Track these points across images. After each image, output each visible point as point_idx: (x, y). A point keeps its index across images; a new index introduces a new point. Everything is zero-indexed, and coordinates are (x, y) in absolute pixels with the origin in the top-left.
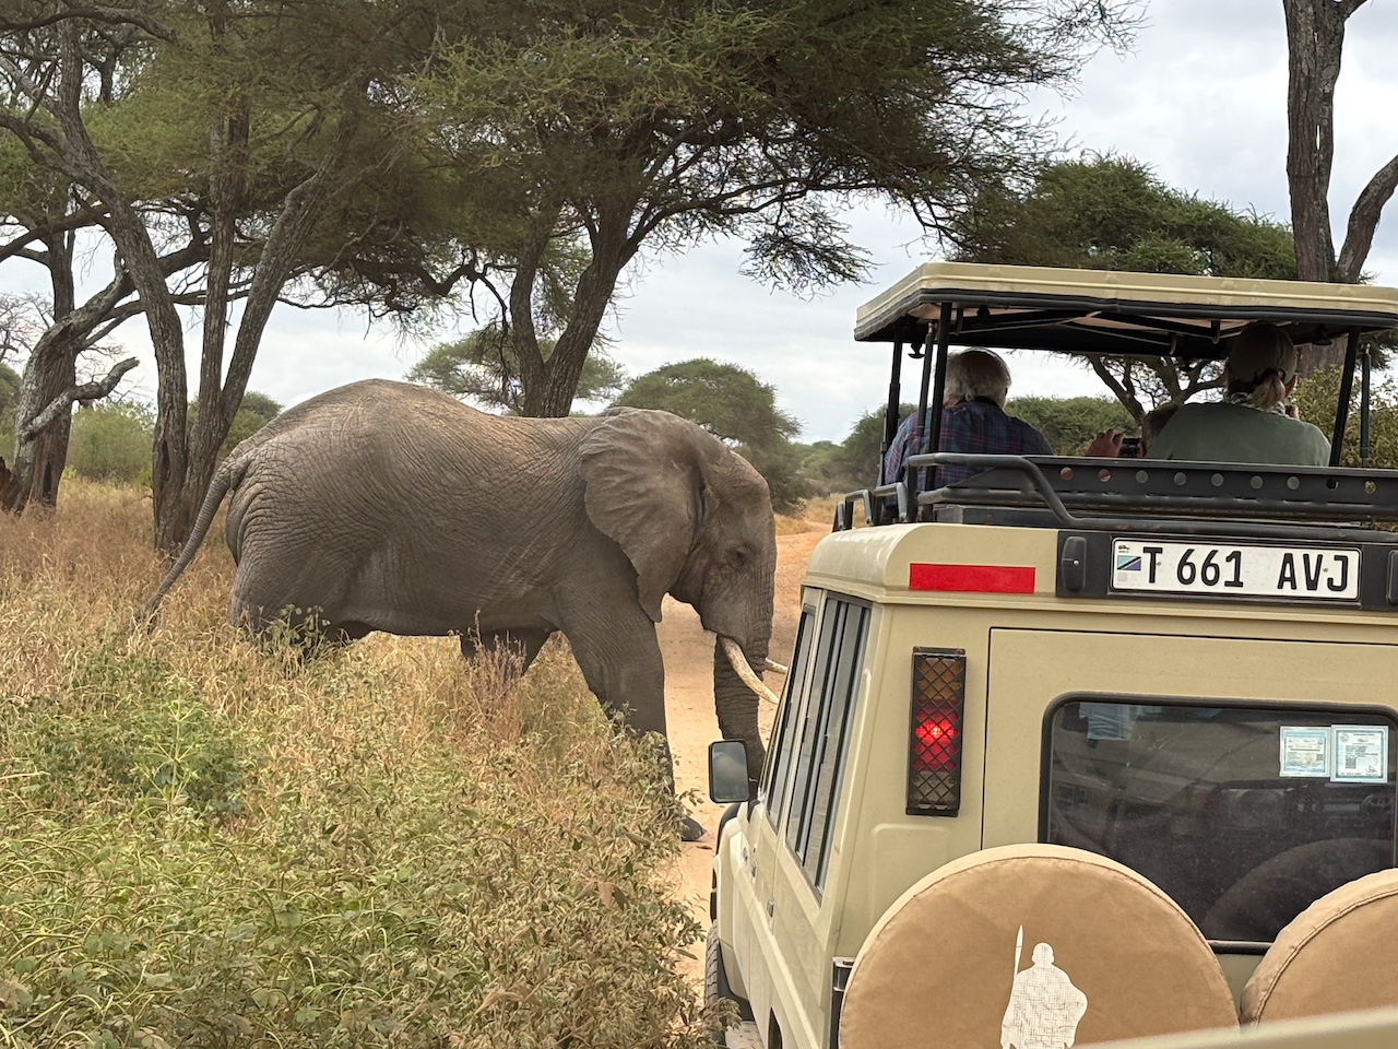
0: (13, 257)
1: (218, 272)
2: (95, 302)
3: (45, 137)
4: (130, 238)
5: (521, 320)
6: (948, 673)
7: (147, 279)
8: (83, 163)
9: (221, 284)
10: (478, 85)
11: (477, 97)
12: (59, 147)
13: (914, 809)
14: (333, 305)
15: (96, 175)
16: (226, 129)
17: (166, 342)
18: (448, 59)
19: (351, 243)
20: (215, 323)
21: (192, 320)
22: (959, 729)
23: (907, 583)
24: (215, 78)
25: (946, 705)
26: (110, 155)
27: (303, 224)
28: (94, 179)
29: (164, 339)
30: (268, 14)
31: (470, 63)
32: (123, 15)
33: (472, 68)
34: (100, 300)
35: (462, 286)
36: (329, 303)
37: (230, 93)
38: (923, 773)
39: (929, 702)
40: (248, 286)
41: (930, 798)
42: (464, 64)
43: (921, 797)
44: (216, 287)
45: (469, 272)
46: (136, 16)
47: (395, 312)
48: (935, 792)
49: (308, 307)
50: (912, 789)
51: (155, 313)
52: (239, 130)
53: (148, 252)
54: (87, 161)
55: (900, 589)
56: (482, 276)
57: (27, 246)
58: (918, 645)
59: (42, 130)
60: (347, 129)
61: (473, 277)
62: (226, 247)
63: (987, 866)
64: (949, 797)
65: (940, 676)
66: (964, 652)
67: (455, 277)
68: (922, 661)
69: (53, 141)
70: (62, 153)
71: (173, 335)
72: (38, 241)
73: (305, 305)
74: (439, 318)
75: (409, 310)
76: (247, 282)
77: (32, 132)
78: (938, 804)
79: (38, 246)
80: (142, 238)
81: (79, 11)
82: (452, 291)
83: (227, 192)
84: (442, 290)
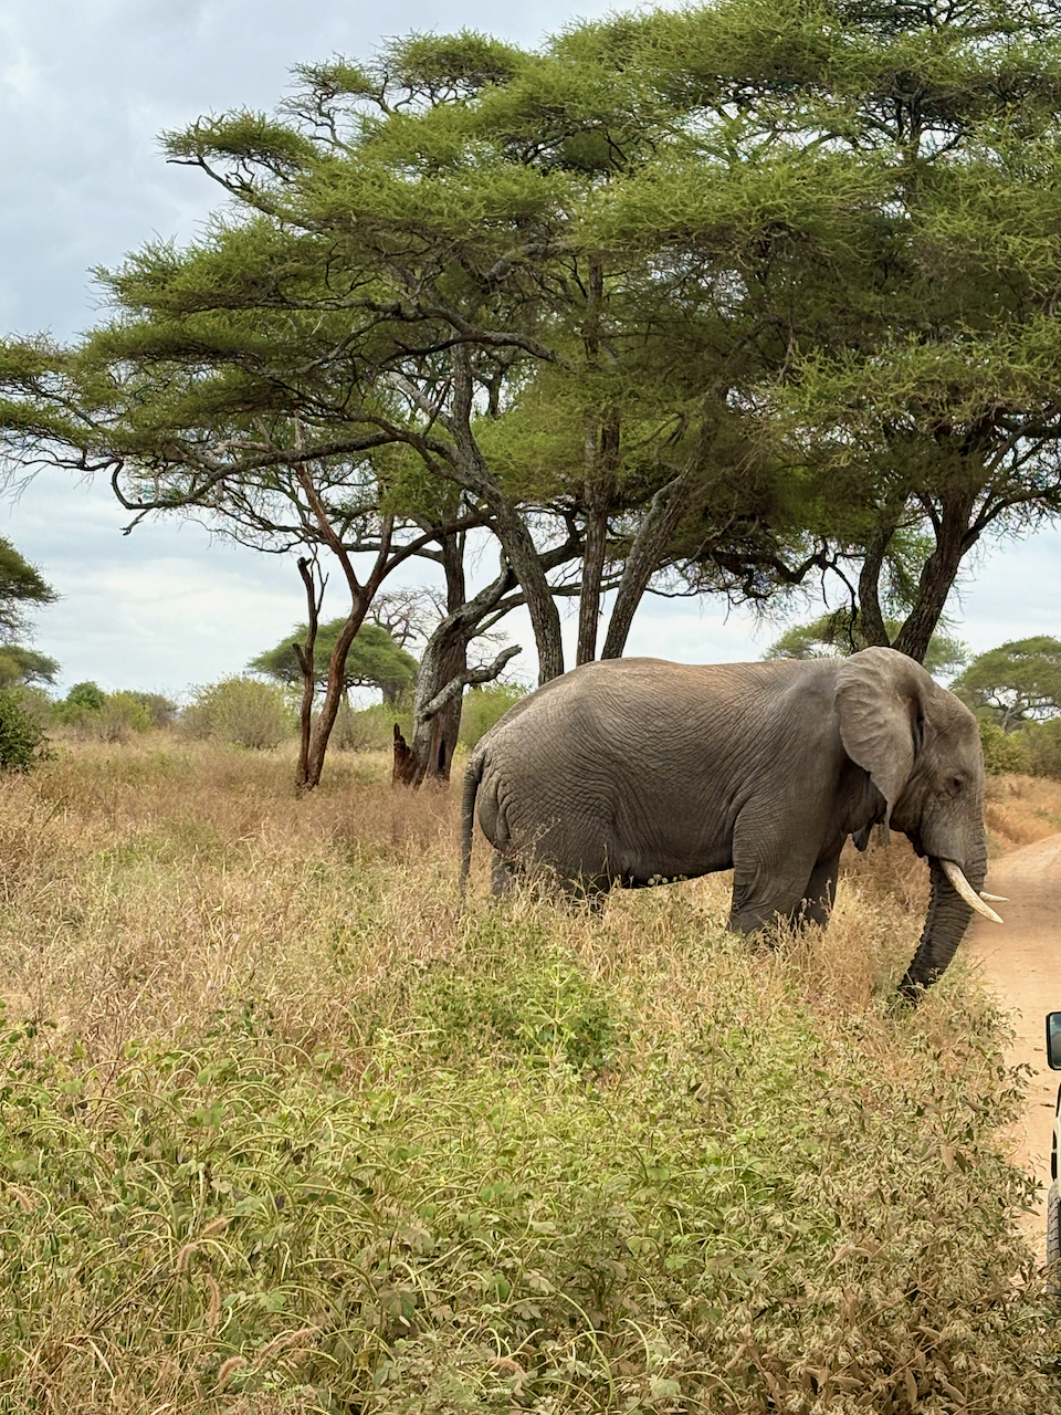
0: (412, 556)
1: (592, 567)
2: (484, 596)
3: (440, 450)
4: (514, 537)
5: (869, 604)
7: (529, 574)
8: (473, 472)
9: (595, 577)
10: (828, 392)
11: (827, 402)
12: (451, 458)
14: (695, 593)
15: (484, 482)
16: (600, 437)
17: (546, 631)
18: (801, 368)
19: (711, 537)
20: (588, 612)
21: (569, 610)
24: (589, 393)
26: (497, 463)
27: (668, 522)
28: (482, 486)
29: (544, 628)
30: (637, 333)
31: (821, 371)
32: (508, 338)
33: (823, 376)
34: (488, 594)
35: (814, 574)
37: (603, 406)
40: (619, 578)
42: (815, 372)
44: (590, 579)
45: (819, 561)
46: (520, 339)
47: (753, 599)
49: (673, 596)
51: (536, 604)
52: (610, 440)
53: (530, 550)
54: (476, 470)
56: (833, 565)
57: (425, 546)
59: (437, 443)
60: (708, 434)
61: (824, 565)
62: (599, 543)
67: (807, 566)
69: (447, 452)
70: (454, 463)
71: (552, 624)
72: (434, 542)
73: (670, 594)
74: (793, 603)
75: (765, 598)
76: (619, 574)
77: (429, 445)
79: (434, 546)
80: (524, 538)
81: (469, 337)
82: (804, 579)
83: (600, 495)
84: (795, 578)
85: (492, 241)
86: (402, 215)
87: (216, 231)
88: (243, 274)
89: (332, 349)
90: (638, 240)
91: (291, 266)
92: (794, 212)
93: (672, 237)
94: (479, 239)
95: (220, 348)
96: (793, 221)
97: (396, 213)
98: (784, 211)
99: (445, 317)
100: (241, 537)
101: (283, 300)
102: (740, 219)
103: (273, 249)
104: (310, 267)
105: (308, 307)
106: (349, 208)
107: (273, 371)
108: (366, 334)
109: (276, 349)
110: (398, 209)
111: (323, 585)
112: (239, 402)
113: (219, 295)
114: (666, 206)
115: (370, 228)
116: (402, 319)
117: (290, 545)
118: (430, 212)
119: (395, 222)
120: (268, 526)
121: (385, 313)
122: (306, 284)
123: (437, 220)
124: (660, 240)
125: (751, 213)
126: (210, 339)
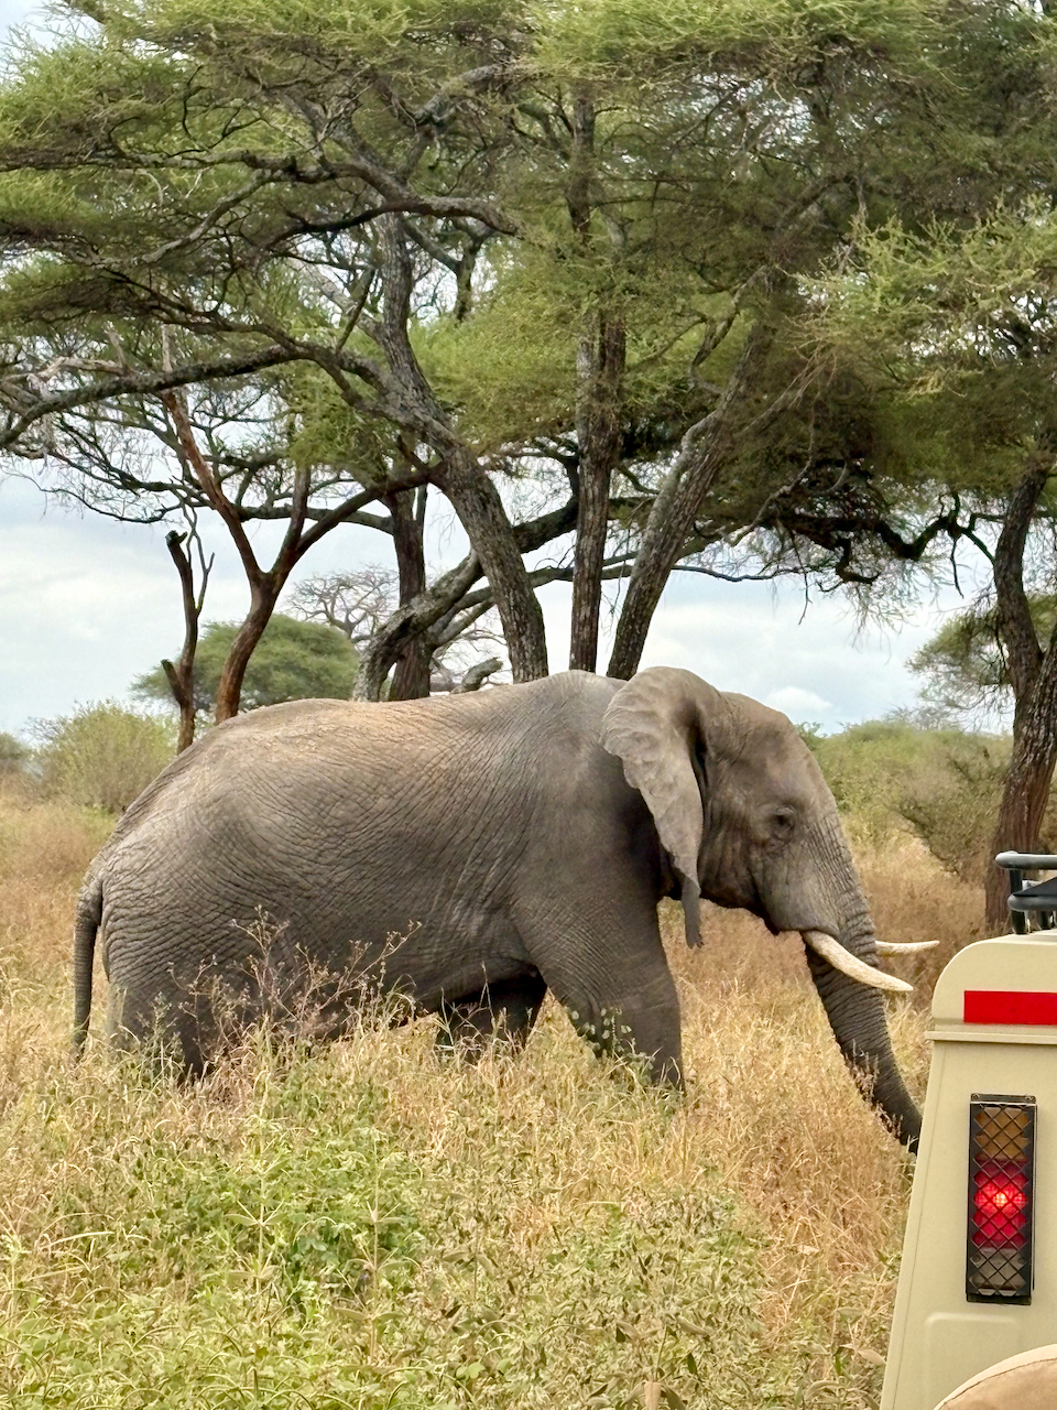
0: (341, 525)
1: (589, 543)
2: (444, 585)
3: (361, 371)
4: (478, 504)
5: (1009, 593)
6: (1012, 1125)
7: (497, 554)
8: (411, 403)
9: (593, 559)
10: (908, 283)
11: (906, 301)
12: (379, 383)
13: (974, 1295)
14: (775, 574)
15: (428, 418)
16: (597, 351)
17: (523, 639)
18: (868, 250)
19: (777, 494)
20: (586, 612)
22: (1029, 1195)
23: (960, 1014)
24: (564, 288)
25: (1009, 1166)
26: (458, 387)
27: (702, 473)
28: (426, 424)
29: (520, 635)
30: (637, 198)
31: (898, 253)
32: (457, 206)
33: (901, 261)
34: (450, 582)
35: (940, 544)
36: (769, 573)
37: (585, 307)
38: (982, 1251)
39: (990, 1164)
40: (630, 562)
41: (993, 1282)
42: (890, 256)
43: (982, 1281)
44: (587, 564)
45: (948, 525)
46: (476, 206)
47: (850, 583)
48: (1002, 1272)
49: (739, 579)
50: (971, 1270)
51: (508, 600)
52: (611, 355)
53: (498, 519)
54: (417, 400)
55: (950, 1022)
56: (968, 532)
57: (363, 509)
58: (977, 1091)
59: (359, 361)
60: (761, 345)
61: (955, 532)
62: (598, 509)
63: (1031, 1368)
64: (1018, 1281)
65: (1002, 1130)
66: (1034, 1100)
67: (930, 533)
68: (979, 1111)
69: (373, 375)
70: (383, 392)
71: (532, 629)
72: (376, 502)
73: (735, 576)
74: (912, 590)
75: (869, 581)
76: (629, 556)
77: (346, 365)
78: (1004, 1288)
79: (378, 509)
80: (490, 500)
81: (399, 203)
82: (927, 552)
83: (599, 436)
84: (911, 552)
85: (419, 66)
86: (286, 30)
87: (17, 55)
88: (58, 118)
89: (196, 225)
90: (629, 62)
91: (128, 104)
92: (856, 19)
93: (680, 58)
94: (401, 63)
95: (30, 226)
96: (856, 32)
97: (277, 26)
98: (839, 18)
99: (364, 175)
100: (91, 500)
101: (121, 155)
102: (777, 33)
103: (104, 80)
104: (159, 106)
105: (156, 164)
106: (207, 20)
107: (109, 259)
108: (246, 203)
109: (113, 228)
110: (281, 20)
111: (206, 572)
112: (62, 305)
113: (22, 150)
114: (669, 13)
115: (239, 49)
116: (299, 179)
117: (164, 511)
118: (327, 25)
119: (276, 39)
120: (129, 483)
121: (273, 171)
122: (153, 129)
123: (339, 34)
124: (661, 62)
125: (791, 22)
126: (14, 213)
